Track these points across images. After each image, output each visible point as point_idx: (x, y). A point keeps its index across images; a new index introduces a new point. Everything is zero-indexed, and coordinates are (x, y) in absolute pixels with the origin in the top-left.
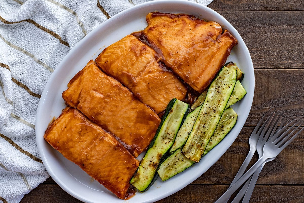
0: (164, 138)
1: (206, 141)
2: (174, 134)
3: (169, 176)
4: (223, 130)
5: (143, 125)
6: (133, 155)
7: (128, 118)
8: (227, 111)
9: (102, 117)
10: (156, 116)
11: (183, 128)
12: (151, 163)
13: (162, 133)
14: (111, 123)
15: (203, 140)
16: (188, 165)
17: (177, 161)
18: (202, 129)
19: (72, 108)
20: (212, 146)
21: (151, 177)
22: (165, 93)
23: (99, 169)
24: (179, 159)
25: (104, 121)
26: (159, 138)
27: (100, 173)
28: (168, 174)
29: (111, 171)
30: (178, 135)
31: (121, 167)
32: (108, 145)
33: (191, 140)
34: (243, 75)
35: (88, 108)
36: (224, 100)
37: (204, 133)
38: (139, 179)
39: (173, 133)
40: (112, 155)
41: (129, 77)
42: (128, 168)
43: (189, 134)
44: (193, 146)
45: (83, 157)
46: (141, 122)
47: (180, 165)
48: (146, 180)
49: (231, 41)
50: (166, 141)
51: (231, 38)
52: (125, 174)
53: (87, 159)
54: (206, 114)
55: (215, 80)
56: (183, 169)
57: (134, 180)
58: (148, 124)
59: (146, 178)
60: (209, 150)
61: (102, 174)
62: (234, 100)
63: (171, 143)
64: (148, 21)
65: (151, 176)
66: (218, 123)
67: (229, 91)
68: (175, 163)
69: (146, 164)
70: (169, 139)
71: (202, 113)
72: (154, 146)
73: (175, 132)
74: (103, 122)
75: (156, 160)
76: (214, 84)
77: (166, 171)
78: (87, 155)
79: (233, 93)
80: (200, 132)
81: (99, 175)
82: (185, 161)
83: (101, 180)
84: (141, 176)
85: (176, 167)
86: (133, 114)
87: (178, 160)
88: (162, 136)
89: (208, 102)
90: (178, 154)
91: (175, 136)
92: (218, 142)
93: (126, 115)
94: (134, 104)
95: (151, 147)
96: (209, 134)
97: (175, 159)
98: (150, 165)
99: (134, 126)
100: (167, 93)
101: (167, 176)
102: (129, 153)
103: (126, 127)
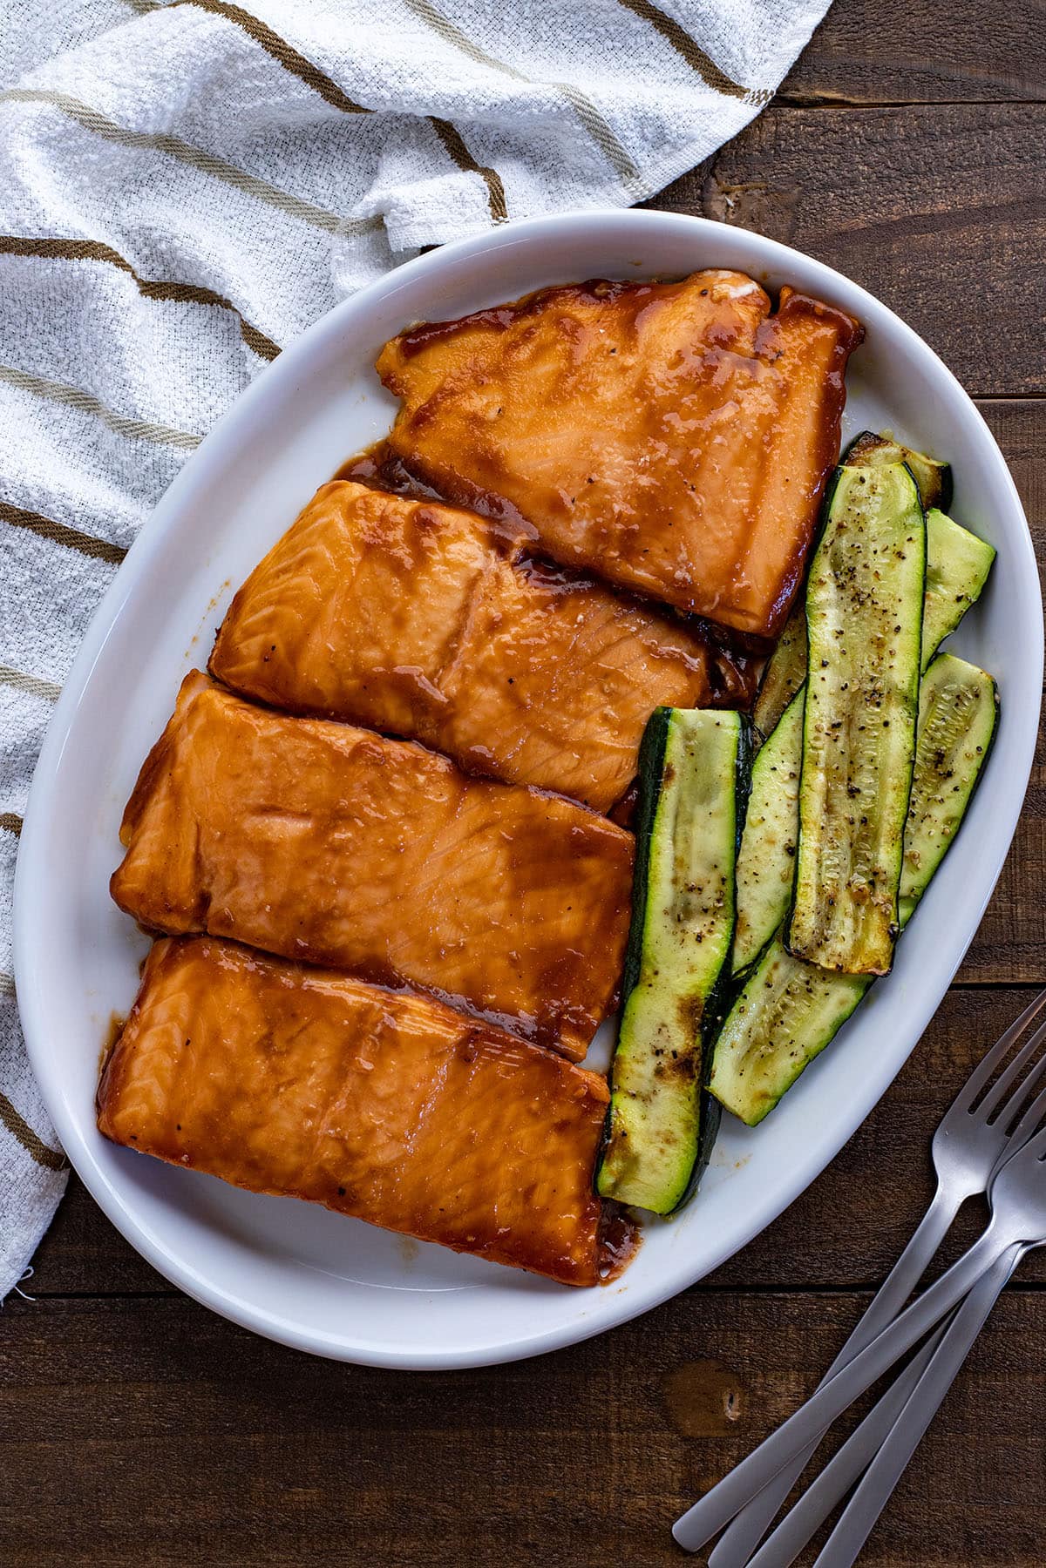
0: (681, 915)
1: (886, 857)
2: (723, 880)
3: (770, 1091)
4: (949, 774)
5: (554, 892)
6: (565, 1055)
7: (473, 886)
8: (935, 674)
9: (345, 926)
10: (601, 824)
11: (752, 834)
12: (664, 1062)
13: (661, 894)
14: (401, 938)
15: (869, 855)
16: (842, 1003)
17: (784, 1006)
18: (847, 809)
19: (184, 939)
20: (925, 867)
21: (688, 1129)
22: (602, 699)
23: (422, 1184)
24: (788, 992)
25: (362, 942)
26: (657, 926)
27: (434, 1199)
28: (764, 1085)
30: (742, 876)
31: (525, 1135)
32: (427, 1052)
33: (813, 880)
34: (945, 475)
35: (260, 908)
36: (898, 629)
37: (864, 821)
38: (632, 1161)
39: (714, 877)
40: (459, 1093)
41: (405, 688)
42: (562, 1127)
43: (793, 851)
44: (831, 902)
45: (329, 1153)
46: (539, 883)
47: (803, 1020)
48: (671, 1150)
49: (828, 332)
50: (696, 926)
51: (826, 318)
52: (554, 1160)
53: (350, 1156)
54: (835, 726)
55: (821, 548)
56: (828, 1033)
57: (611, 1172)
58: (576, 877)
59: (668, 1141)
60: (918, 892)
61: (447, 1201)
62: (944, 609)
63: (723, 928)
64: (390, 386)
65: (687, 1122)
66: (910, 747)
67: (908, 573)
68: (778, 1015)
69: (640, 1076)
70: (706, 911)
71: (818, 729)
72: (648, 971)
73: (725, 869)
74: (359, 952)
75: (680, 1039)
76: (823, 569)
77: (748, 1072)
78: (340, 1140)
79: (929, 578)
80: (844, 824)
81: (435, 1214)
82: (820, 987)
83: (451, 1233)
84: (636, 1143)
85: (788, 1035)
86: (488, 857)
87: (787, 999)
88: (666, 913)
89: (824, 665)
90: (776, 966)
91: (728, 887)
92: (944, 842)
93: (457, 876)
94: (473, 808)
95: (636, 984)
96: (890, 819)
97: (771, 999)
98: (659, 1072)
99: (514, 913)
100: (613, 697)
101: (764, 1096)
102: (541, 1051)
103: (479, 933)
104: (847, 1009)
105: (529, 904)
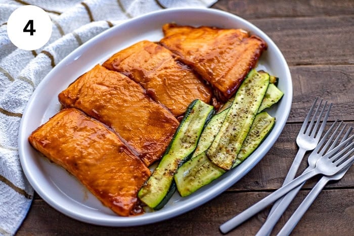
0: (184, 141)
1: (237, 145)
2: (197, 137)
3: (190, 190)
4: (259, 136)
5: (157, 128)
6: (143, 162)
7: (138, 118)
8: (262, 115)
9: (105, 111)
10: (173, 118)
11: (207, 131)
12: (166, 172)
13: (181, 135)
14: (117, 120)
15: (234, 144)
16: (215, 174)
17: (201, 169)
18: (231, 131)
19: (69, 107)
20: (247, 153)
21: (166, 188)
22: (184, 93)
23: (96, 174)
24: (203, 166)
26: (177, 141)
27: (97, 179)
28: (189, 187)
29: (112, 178)
30: (201, 139)
32: (111, 143)
33: (218, 142)
34: (277, 79)
35: (88, 101)
36: (256, 101)
37: (235, 136)
38: (149, 192)
39: (195, 135)
40: (115, 158)
41: (141, 73)
42: (135, 177)
43: (215, 137)
44: (221, 149)
47: (205, 175)
48: (160, 192)
49: (259, 43)
50: (186, 145)
52: (131, 184)
53: (82, 157)
54: (235, 115)
55: (244, 83)
56: (209, 181)
57: (143, 192)
58: (162, 127)
59: (160, 190)
60: (243, 159)
61: (100, 181)
62: (268, 103)
63: (193, 148)
64: (164, 32)
65: (166, 186)
66: (251, 124)
67: (262, 91)
68: (198, 171)
69: (160, 174)
70: (190, 143)
71: (231, 114)
72: (171, 151)
73: (198, 135)
74: (105, 119)
75: (172, 167)
77: (187, 181)
78: (81, 152)
79: (266, 96)
80: (230, 134)
81: (96, 183)
82: (211, 168)
83: (98, 190)
84: (152, 188)
85: (199, 177)
86: (145, 114)
87: (202, 167)
88: (180, 139)
89: (237, 103)
90: (202, 158)
92: (253, 149)
93: (136, 114)
94: (145, 102)
95: (167, 153)
96: (241, 138)
97: (198, 165)
98: (164, 174)
99: (145, 129)
100: (186, 93)
101: (188, 190)
102: (138, 158)
103: (135, 129)
104: (216, 177)
105: (150, 128)
